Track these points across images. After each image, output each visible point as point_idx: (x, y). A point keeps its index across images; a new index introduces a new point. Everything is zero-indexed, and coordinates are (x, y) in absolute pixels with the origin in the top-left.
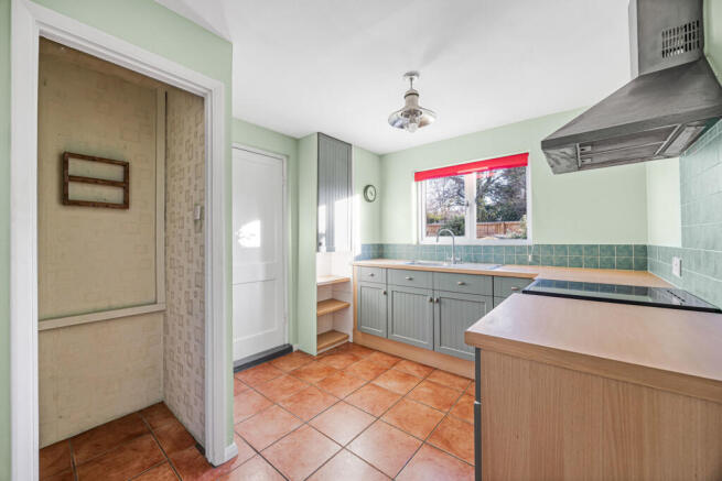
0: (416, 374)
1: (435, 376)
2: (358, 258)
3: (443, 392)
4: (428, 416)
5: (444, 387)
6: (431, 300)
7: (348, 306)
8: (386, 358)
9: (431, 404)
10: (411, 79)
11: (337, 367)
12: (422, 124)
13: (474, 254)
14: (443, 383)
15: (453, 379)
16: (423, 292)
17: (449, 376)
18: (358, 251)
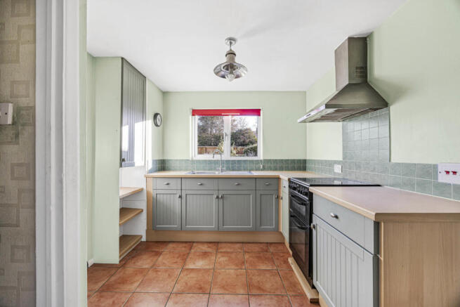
0: (209, 250)
1: (221, 248)
2: (151, 171)
3: (233, 256)
4: (237, 275)
5: (232, 253)
6: (218, 197)
7: (142, 211)
8: (181, 245)
9: (233, 267)
10: (231, 43)
11: (146, 266)
12: (238, 77)
13: (232, 165)
14: (229, 250)
15: (233, 246)
16: (210, 192)
17: (229, 245)
18: (150, 166)
